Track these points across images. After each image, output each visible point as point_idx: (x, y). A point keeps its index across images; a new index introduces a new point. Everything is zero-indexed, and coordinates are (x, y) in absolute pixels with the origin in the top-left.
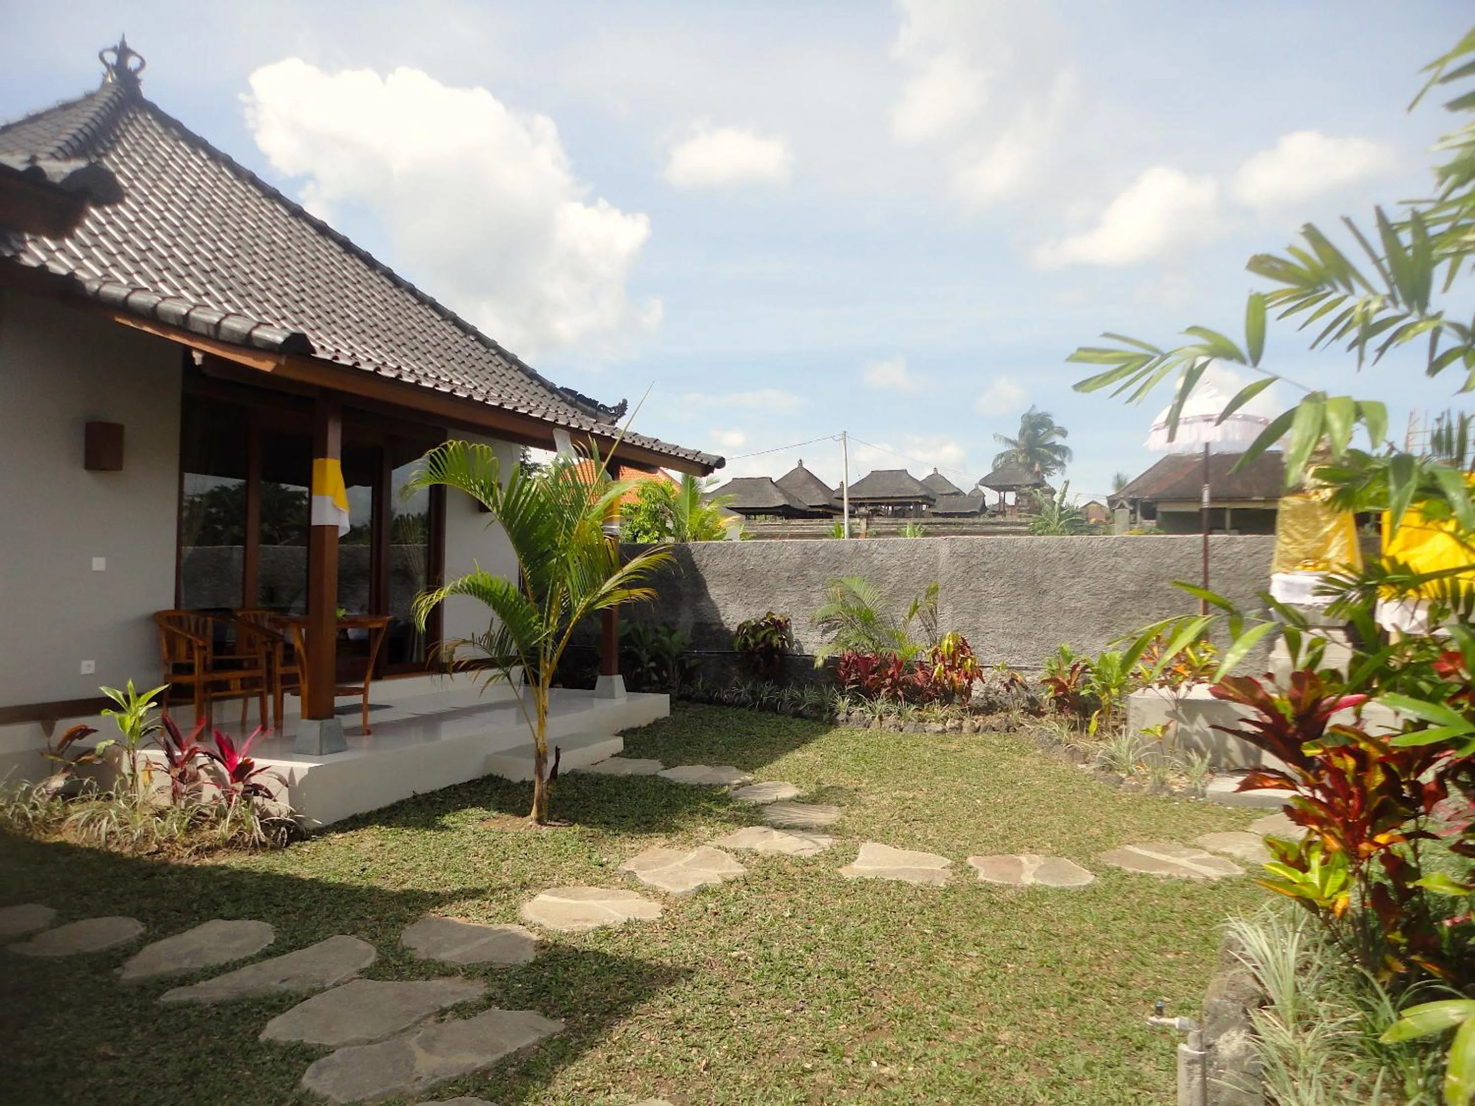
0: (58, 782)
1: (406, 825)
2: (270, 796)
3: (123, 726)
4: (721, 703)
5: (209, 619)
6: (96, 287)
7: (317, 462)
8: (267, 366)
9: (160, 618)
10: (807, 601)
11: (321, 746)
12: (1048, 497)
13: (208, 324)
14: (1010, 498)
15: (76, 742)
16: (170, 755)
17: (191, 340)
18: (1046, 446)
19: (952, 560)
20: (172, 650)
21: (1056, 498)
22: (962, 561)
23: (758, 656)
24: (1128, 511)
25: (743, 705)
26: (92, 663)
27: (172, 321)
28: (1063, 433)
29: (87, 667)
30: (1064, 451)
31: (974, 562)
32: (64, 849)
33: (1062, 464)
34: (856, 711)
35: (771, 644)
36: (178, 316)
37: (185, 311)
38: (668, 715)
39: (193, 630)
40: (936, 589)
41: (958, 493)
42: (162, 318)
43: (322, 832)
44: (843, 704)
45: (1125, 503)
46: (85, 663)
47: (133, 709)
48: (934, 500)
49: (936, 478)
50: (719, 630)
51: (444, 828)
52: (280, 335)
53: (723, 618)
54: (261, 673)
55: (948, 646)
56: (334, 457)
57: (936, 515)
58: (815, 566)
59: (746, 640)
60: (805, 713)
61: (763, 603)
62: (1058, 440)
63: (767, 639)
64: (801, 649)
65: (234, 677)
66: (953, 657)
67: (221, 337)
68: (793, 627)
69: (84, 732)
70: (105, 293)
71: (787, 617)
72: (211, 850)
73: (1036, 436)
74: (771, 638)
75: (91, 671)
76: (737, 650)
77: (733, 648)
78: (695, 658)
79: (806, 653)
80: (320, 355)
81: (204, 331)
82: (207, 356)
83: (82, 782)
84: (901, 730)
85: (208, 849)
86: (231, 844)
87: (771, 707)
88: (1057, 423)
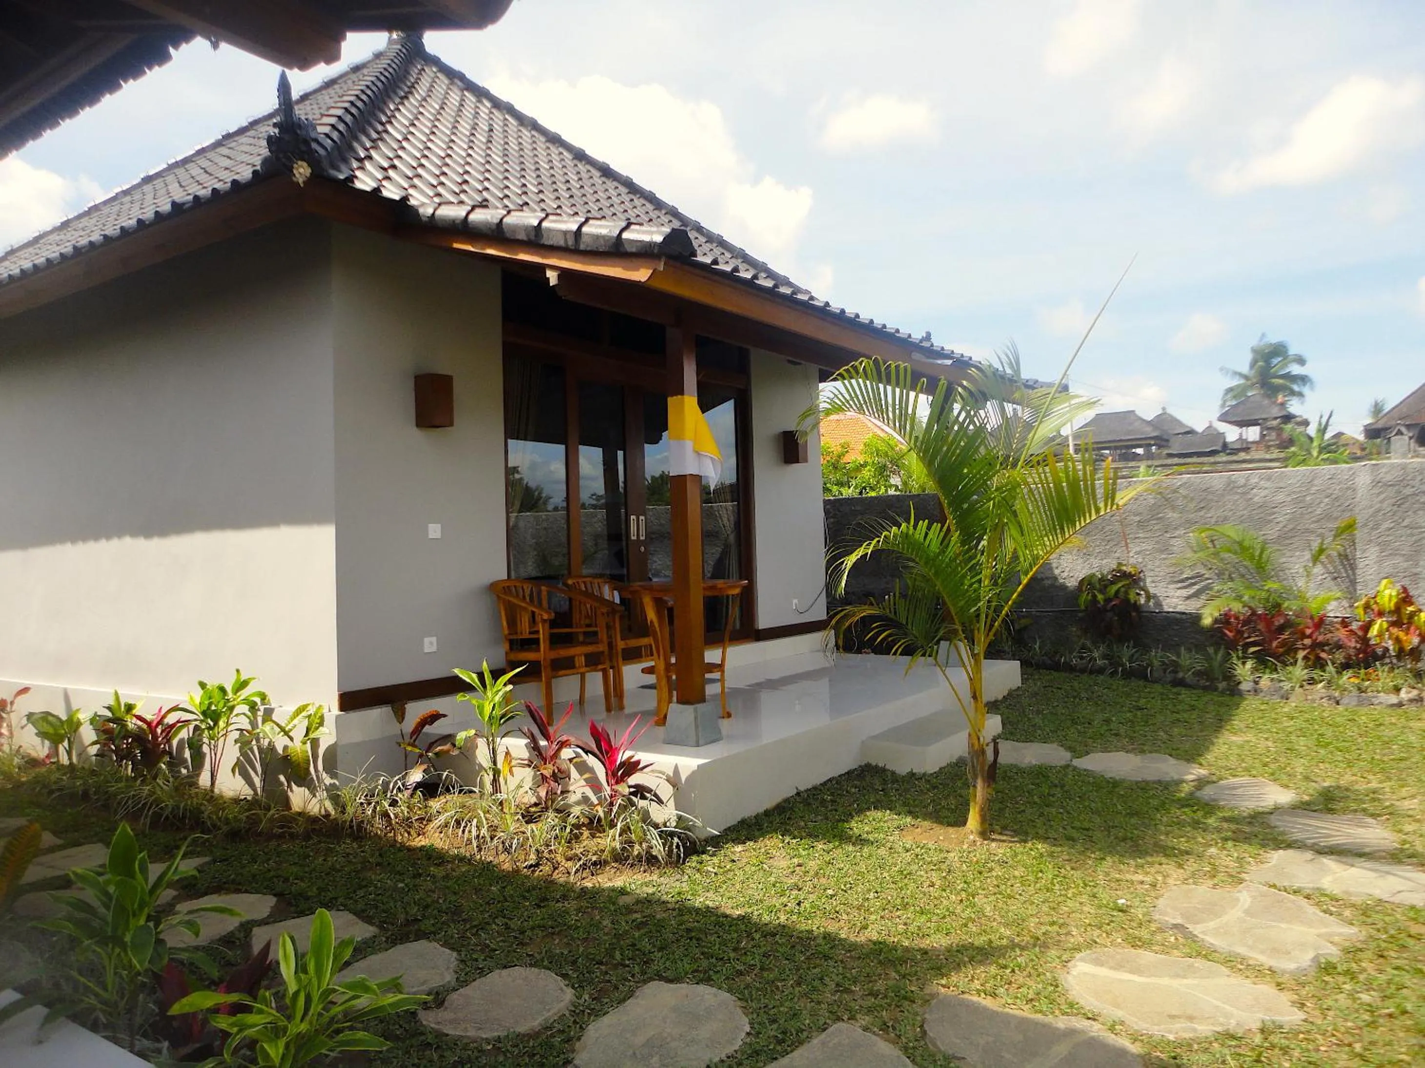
0: (416, 776)
1: (813, 835)
2: (660, 802)
3: (481, 713)
4: (1069, 668)
5: (543, 588)
6: (430, 211)
7: (671, 401)
8: (641, 275)
9: (494, 588)
10: (1165, 549)
11: (697, 736)
12: (1301, 429)
13: (565, 233)
14: (1253, 433)
15: (427, 729)
16: (535, 747)
17: (543, 257)
18: (1283, 377)
19: (1376, 491)
20: (512, 623)
21: (1312, 430)
22: (1391, 492)
23: (1109, 614)
24: (1406, 438)
25: (1100, 671)
26: (434, 639)
27: (522, 236)
28: (1301, 361)
29: (430, 644)
30: (1303, 379)
31: (1408, 491)
32: (432, 855)
33: (1300, 395)
34: (1265, 681)
35: (1127, 601)
36: (527, 228)
37: (535, 223)
38: (1020, 685)
39: (528, 598)
40: (1351, 526)
41: (1191, 432)
42: (508, 235)
43: (716, 842)
44: (1244, 670)
45: (1403, 429)
46: (427, 640)
47: (489, 694)
48: (1167, 441)
49: (1164, 419)
50: (1052, 586)
51: (860, 841)
52: (659, 232)
53: (1057, 572)
54: (602, 647)
55: (1391, 596)
56: (692, 395)
57: (1170, 456)
58: (1174, 508)
59: (1094, 596)
60: (1188, 681)
61: (1108, 554)
62: (1295, 369)
63: (1121, 595)
64: (1159, 604)
65: (578, 652)
66: (1398, 610)
67: (582, 247)
68: (1148, 580)
69: (434, 717)
70: (440, 216)
71: (1139, 567)
72: (599, 865)
73: (1268, 366)
74: (1126, 593)
75: (434, 649)
76: (1083, 607)
77: (1078, 606)
78: (1023, 617)
79: (1166, 609)
80: (700, 258)
81: (562, 243)
82: (564, 274)
83: (440, 776)
84: (1338, 703)
85: (595, 864)
86: (621, 858)
87: (1141, 674)
88: (1293, 351)
